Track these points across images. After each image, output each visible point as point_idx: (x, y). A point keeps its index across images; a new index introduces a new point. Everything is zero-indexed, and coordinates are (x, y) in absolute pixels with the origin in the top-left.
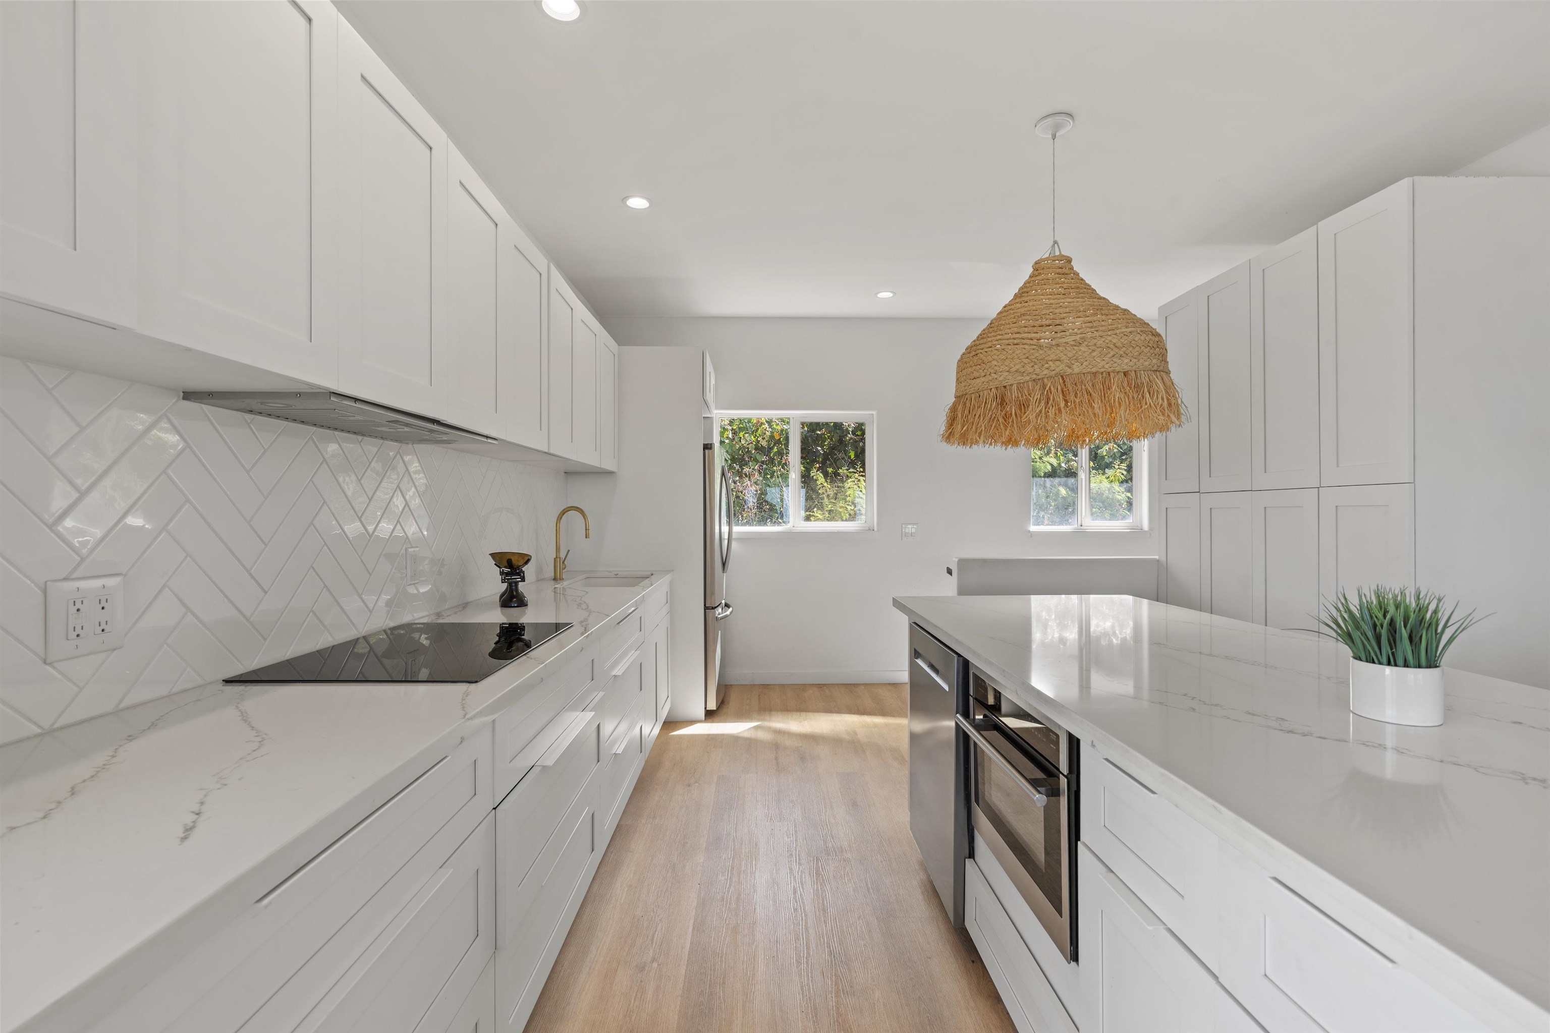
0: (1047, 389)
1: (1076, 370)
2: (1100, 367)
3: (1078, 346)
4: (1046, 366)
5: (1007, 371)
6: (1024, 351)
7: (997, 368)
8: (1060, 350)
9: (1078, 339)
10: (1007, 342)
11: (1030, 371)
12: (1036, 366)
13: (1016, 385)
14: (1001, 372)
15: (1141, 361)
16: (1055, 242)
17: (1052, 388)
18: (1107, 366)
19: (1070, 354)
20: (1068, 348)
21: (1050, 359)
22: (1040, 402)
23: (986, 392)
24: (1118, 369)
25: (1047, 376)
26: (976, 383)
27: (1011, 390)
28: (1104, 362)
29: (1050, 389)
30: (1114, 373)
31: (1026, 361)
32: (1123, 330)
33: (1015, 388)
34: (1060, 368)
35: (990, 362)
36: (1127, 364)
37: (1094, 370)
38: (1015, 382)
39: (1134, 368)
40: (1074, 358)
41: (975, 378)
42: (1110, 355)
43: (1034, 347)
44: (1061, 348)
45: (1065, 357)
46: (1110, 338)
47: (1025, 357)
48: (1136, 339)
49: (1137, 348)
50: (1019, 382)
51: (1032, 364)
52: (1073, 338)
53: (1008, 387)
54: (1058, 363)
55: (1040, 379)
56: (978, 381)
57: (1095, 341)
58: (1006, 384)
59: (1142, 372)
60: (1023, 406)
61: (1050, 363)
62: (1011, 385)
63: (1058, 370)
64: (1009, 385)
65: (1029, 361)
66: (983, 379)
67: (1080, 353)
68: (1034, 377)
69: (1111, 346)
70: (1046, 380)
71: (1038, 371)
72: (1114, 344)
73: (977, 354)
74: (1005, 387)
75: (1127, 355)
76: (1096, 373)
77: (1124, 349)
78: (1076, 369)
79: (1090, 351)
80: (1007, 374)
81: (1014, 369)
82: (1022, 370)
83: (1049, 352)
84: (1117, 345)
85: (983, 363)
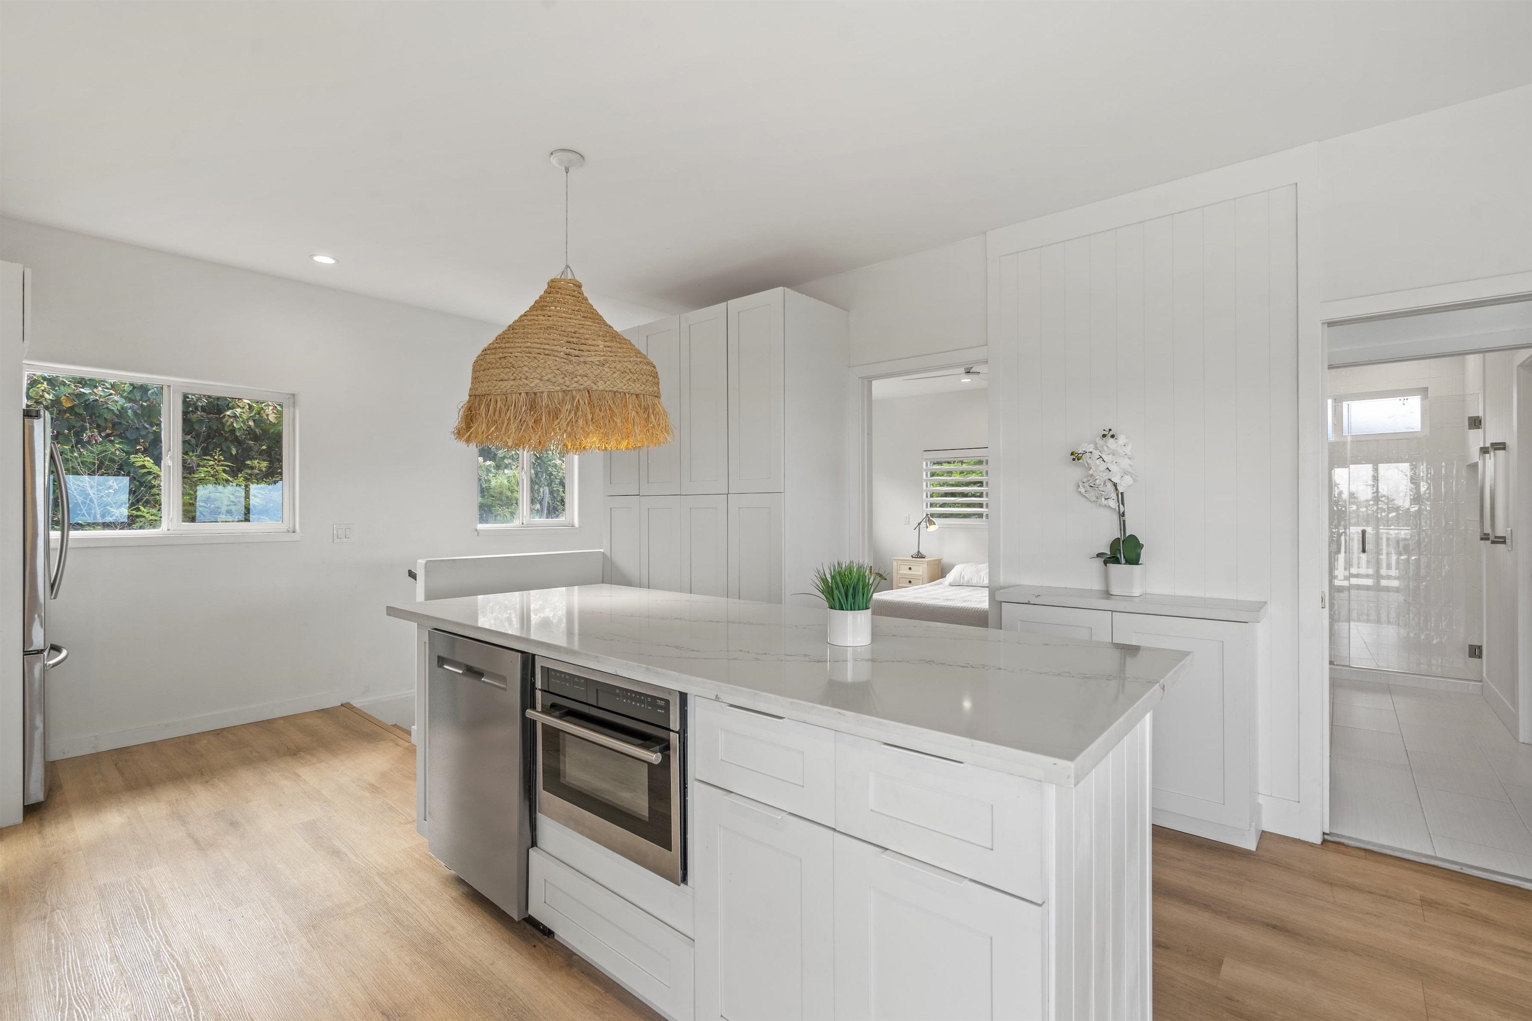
0: (577, 400)
1: (601, 388)
2: (619, 388)
3: (602, 366)
4: (576, 379)
5: (539, 379)
6: (555, 363)
7: (528, 374)
8: (587, 368)
9: (602, 360)
10: (538, 351)
11: (561, 382)
12: (566, 379)
13: (546, 393)
14: (532, 378)
15: (648, 387)
16: (567, 267)
17: (580, 400)
18: (624, 388)
19: (596, 373)
20: (594, 367)
21: (579, 374)
22: (570, 412)
23: (514, 396)
24: (632, 391)
25: (575, 389)
26: (504, 385)
27: (541, 397)
28: (622, 383)
29: (578, 401)
30: (629, 394)
31: (557, 372)
32: (635, 359)
33: (546, 395)
34: (587, 384)
35: (521, 367)
36: (638, 388)
37: (615, 389)
38: (546, 390)
39: (643, 392)
40: (599, 376)
41: (502, 380)
42: (626, 379)
43: (565, 361)
44: (588, 366)
45: (591, 374)
46: (626, 364)
47: (556, 368)
48: (644, 368)
49: (645, 376)
50: (551, 390)
51: (563, 376)
52: (598, 358)
53: (538, 394)
54: (585, 379)
55: (569, 391)
56: (506, 383)
57: (615, 364)
58: (537, 391)
59: (648, 396)
60: (555, 414)
61: (579, 377)
62: (543, 392)
63: (585, 385)
64: (539, 392)
65: (560, 372)
66: (512, 383)
67: (604, 373)
68: (565, 388)
69: (628, 371)
70: (574, 393)
71: (568, 383)
72: (630, 370)
73: (505, 357)
74: (535, 394)
75: (638, 380)
76: (615, 392)
77: (636, 375)
78: (601, 386)
79: (612, 372)
80: (538, 381)
81: (546, 378)
82: (554, 380)
83: (578, 368)
84: (632, 371)
85: (513, 367)
